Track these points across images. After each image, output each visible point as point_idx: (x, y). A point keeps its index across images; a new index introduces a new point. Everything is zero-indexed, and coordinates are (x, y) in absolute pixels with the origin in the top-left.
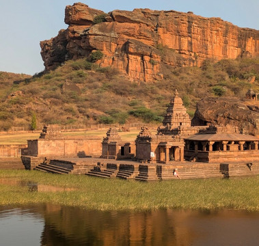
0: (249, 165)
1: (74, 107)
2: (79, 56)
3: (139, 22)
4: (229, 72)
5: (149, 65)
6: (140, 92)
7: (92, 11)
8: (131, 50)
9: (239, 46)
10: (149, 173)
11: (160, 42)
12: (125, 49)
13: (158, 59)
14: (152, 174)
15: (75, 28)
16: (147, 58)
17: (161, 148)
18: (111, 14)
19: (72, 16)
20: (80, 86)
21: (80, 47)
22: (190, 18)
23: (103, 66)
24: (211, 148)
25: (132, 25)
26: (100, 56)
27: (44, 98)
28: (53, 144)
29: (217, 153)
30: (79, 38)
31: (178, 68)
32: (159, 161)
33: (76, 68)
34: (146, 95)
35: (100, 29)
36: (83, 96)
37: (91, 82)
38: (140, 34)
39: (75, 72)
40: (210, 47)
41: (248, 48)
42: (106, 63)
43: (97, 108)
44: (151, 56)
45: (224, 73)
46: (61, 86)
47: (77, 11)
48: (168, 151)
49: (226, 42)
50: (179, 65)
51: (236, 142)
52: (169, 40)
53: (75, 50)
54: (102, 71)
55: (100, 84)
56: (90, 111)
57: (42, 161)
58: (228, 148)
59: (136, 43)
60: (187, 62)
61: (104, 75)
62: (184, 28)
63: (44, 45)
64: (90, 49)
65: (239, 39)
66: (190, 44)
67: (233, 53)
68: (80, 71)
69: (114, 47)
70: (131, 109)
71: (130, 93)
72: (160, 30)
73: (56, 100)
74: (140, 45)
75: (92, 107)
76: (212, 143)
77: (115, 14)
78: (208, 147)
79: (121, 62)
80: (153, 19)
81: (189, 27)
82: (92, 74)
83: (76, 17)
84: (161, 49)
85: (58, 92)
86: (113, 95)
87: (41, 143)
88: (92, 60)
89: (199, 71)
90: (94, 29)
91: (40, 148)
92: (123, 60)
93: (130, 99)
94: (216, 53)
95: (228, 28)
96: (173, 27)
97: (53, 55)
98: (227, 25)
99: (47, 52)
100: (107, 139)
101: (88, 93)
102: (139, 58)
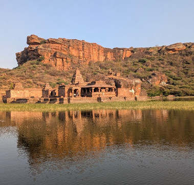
0: (110, 98)
1: (31, 80)
2: (34, 59)
3: (61, 44)
4: (100, 66)
5: (66, 63)
6: (62, 74)
7: (39, 39)
8: (57, 56)
9: (104, 56)
10: (64, 101)
11: (70, 53)
12: (55, 55)
13: (69, 60)
14: (65, 102)
15: (32, 46)
16: (65, 60)
17: (70, 90)
18: (48, 40)
19: (30, 40)
20: (34, 72)
21: (34, 55)
22: (83, 43)
23: (45, 63)
24: (93, 91)
25: (58, 45)
26: (43, 59)
27: (17, 77)
28: (19, 92)
29: (96, 93)
30: (34, 51)
31: (78, 65)
32: (69, 96)
33: (32, 64)
34: (64, 76)
35: (43, 47)
36: (35, 76)
37: (39, 70)
38: (62, 49)
39: (32, 66)
40: (92, 56)
41: (108, 57)
42: (46, 62)
43: (42, 81)
44: (66, 59)
45: (98, 67)
46: (25, 72)
47: (32, 38)
48: (73, 91)
49: (99, 54)
50: (79, 63)
51: (104, 88)
52: (74, 52)
53: (32, 56)
54: (44, 65)
55: (43, 71)
56: (38, 82)
57: (13, 100)
58: (101, 91)
59: (60, 53)
60: (82, 62)
61: (45, 67)
62: (81, 47)
63: (17, 54)
64: (38, 55)
65: (104, 52)
66: (84, 54)
67: (102, 59)
68: (34, 65)
69: (50, 55)
70: (58, 82)
71: (57, 75)
72: (70, 48)
73: (22, 78)
74: (62, 54)
75: (39, 81)
76: (93, 88)
77: (50, 40)
78: (92, 90)
79: (53, 62)
80: (67, 43)
81: (83, 47)
82: (40, 67)
83: (32, 41)
84: (71, 56)
85: (24, 74)
86: (49, 76)
87: (12, 91)
88: (40, 60)
89: (88, 66)
90: (41, 47)
91: (12, 94)
92: (54, 60)
93: (57, 78)
94: (95, 58)
95: (99, 48)
96: (76, 47)
97: (22, 59)
98: (99, 46)
99: (19, 57)
100: (44, 88)
101: (38, 75)
102: (61, 60)
